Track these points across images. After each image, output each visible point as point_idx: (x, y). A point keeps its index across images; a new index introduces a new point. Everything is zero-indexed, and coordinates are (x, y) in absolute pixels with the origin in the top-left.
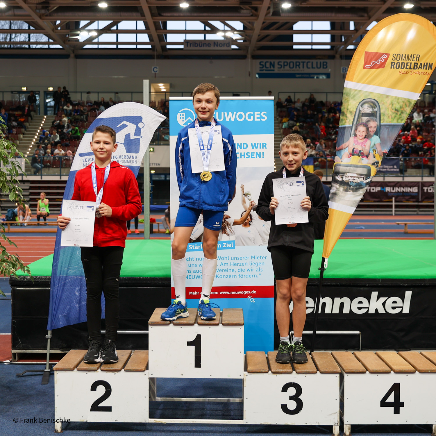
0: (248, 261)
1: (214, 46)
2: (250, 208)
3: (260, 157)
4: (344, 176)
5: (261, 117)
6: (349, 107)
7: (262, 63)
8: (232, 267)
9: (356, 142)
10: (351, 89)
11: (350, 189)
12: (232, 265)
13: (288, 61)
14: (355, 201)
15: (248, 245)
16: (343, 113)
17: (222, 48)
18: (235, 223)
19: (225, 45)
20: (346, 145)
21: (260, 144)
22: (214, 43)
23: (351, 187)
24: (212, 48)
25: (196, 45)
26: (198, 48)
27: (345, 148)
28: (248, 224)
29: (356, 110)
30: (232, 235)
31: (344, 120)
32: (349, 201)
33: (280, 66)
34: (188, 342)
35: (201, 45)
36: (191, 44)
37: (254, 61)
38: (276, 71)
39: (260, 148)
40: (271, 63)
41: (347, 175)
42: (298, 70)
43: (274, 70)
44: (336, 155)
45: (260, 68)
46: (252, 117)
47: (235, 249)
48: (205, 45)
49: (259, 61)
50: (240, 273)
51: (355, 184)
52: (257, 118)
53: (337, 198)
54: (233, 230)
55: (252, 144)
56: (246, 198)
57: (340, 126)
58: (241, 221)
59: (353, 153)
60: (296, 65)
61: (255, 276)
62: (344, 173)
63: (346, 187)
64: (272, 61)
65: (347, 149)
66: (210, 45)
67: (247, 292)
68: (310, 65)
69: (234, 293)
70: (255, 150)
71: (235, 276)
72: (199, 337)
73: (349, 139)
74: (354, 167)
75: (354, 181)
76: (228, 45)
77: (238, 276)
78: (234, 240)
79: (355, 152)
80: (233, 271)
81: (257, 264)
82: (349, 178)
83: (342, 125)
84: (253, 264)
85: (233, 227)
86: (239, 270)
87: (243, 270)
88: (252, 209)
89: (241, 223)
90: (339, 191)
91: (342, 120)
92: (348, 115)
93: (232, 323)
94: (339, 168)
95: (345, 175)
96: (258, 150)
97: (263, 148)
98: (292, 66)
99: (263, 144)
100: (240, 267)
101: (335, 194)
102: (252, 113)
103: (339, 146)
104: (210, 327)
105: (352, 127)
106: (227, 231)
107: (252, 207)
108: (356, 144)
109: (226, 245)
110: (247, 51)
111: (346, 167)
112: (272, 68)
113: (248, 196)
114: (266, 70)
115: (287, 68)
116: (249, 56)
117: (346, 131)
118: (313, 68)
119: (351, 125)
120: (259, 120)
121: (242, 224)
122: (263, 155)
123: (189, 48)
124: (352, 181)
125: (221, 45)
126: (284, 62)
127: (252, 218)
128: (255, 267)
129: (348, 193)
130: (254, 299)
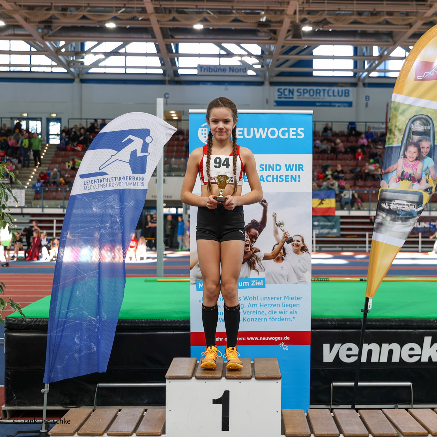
0: (280, 302)
1: (230, 71)
2: (284, 240)
3: (295, 181)
4: (391, 203)
5: (297, 134)
6: (398, 124)
7: (280, 90)
8: (262, 309)
9: (405, 165)
10: (399, 103)
11: (398, 218)
12: (262, 306)
13: (308, 88)
14: (405, 233)
15: (280, 283)
16: (391, 130)
17: (239, 74)
18: (266, 258)
19: (241, 70)
20: (393, 167)
21: (296, 165)
22: (230, 68)
23: (400, 216)
24: (227, 73)
25: (211, 70)
26: (213, 73)
27: (393, 171)
28: (281, 259)
29: (406, 128)
30: (261, 272)
31: (392, 138)
32: (397, 232)
33: (299, 94)
34: (214, 400)
35: (215, 70)
36: (205, 69)
37: (272, 88)
38: (296, 99)
39: (296, 170)
40: (290, 91)
41: (394, 203)
42: (318, 98)
43: (292, 98)
44: (382, 179)
45: (279, 95)
46: (287, 134)
47: (265, 287)
48: (220, 70)
49: (277, 88)
50: (272, 315)
51: (405, 212)
52: (293, 135)
53: (383, 229)
54: (263, 266)
55: (286, 165)
56: (279, 229)
57: (386, 146)
58: (273, 255)
59: (403, 177)
60: (317, 93)
61: (289, 319)
62: (391, 200)
63: (393, 216)
64: (291, 88)
65: (395, 172)
66: (226, 70)
67: (279, 338)
68: (331, 93)
69: (264, 339)
70: (290, 173)
71: (265, 319)
72: (227, 394)
73: (397, 161)
74: (404, 193)
75: (404, 209)
76: (244, 70)
77: (268, 319)
78: (264, 277)
79: (405, 176)
80: (262, 313)
81: (291, 305)
82: (398, 206)
83: (389, 144)
84: (287, 305)
85: (262, 261)
86: (270, 312)
87: (275, 313)
88: (285, 241)
89: (273, 257)
90: (385, 220)
91: (389, 138)
92: (397, 133)
93: (267, 377)
94: (386, 195)
95: (393, 202)
96: (294, 173)
97: (299, 170)
98: (312, 94)
99: (299, 165)
100: (272, 309)
101: (381, 224)
102: (286, 129)
103: (385, 169)
104: (240, 381)
105: (401, 147)
106: (256, 266)
107: (285, 239)
108: (405, 166)
109: (255, 283)
110: (265, 77)
111: (394, 193)
112: (291, 96)
113: (282, 226)
114: (285, 98)
115: (307, 95)
116: (267, 83)
117: (393, 152)
118: (334, 96)
119: (400, 145)
120: (295, 137)
121: (274, 259)
122: (299, 178)
123: (203, 73)
124: (401, 209)
125: (237, 70)
126: (304, 90)
127: (286, 252)
128: (288, 309)
129: (397, 223)
130: (287, 346)
